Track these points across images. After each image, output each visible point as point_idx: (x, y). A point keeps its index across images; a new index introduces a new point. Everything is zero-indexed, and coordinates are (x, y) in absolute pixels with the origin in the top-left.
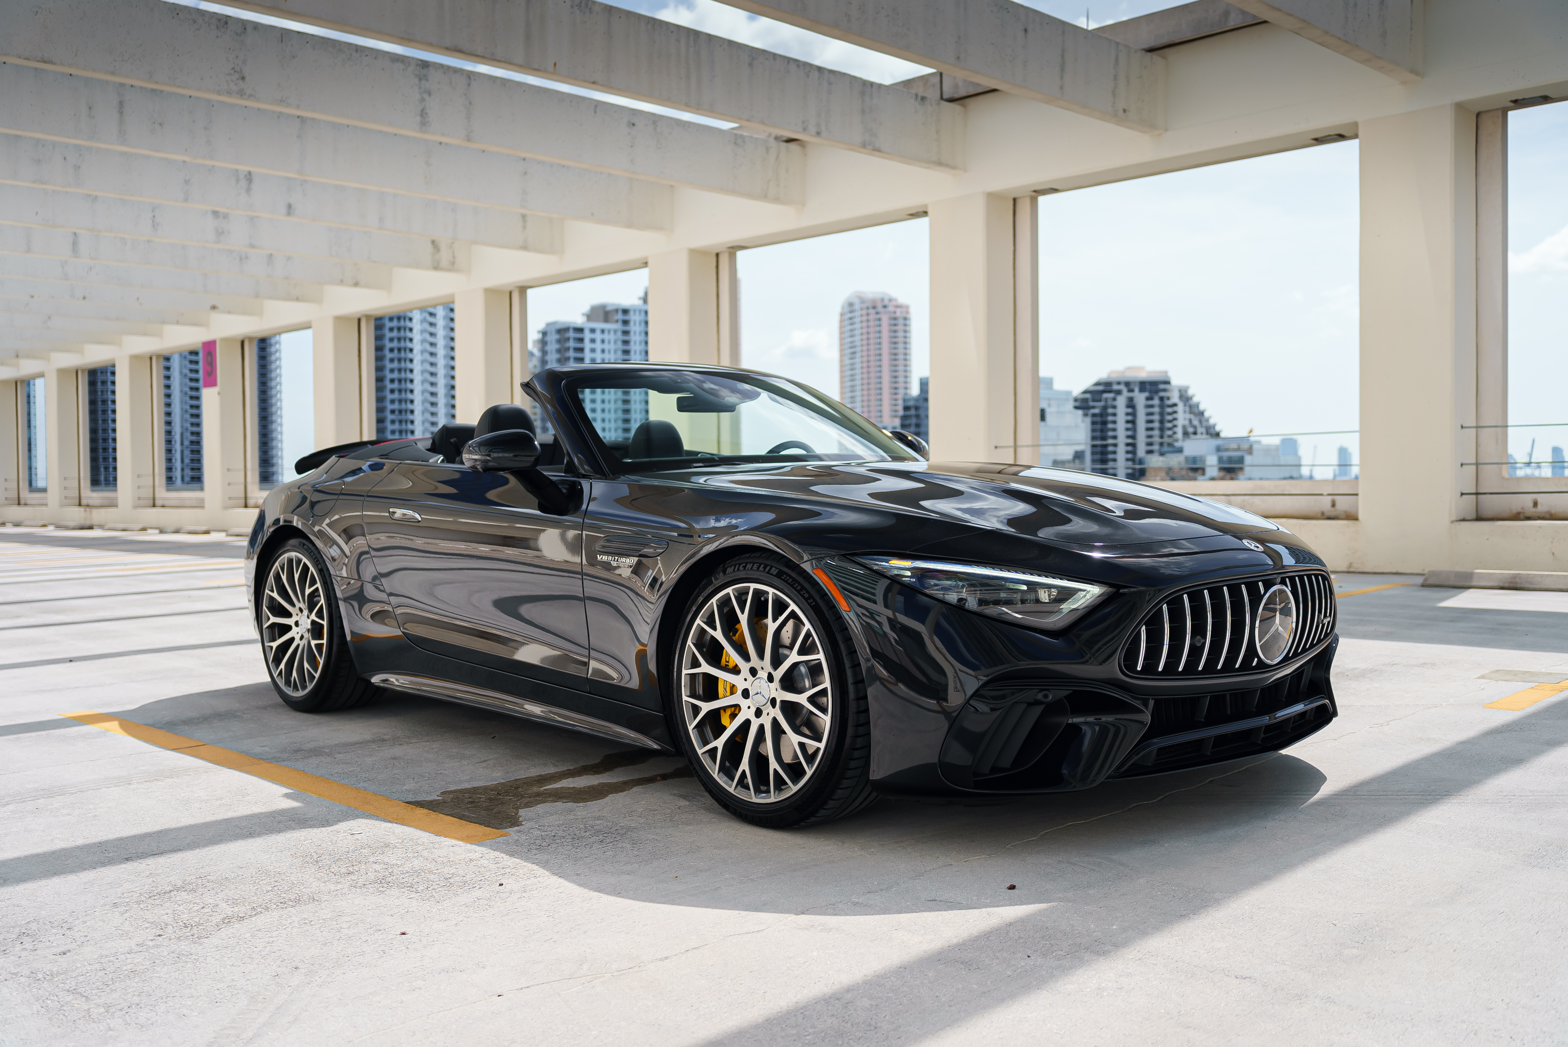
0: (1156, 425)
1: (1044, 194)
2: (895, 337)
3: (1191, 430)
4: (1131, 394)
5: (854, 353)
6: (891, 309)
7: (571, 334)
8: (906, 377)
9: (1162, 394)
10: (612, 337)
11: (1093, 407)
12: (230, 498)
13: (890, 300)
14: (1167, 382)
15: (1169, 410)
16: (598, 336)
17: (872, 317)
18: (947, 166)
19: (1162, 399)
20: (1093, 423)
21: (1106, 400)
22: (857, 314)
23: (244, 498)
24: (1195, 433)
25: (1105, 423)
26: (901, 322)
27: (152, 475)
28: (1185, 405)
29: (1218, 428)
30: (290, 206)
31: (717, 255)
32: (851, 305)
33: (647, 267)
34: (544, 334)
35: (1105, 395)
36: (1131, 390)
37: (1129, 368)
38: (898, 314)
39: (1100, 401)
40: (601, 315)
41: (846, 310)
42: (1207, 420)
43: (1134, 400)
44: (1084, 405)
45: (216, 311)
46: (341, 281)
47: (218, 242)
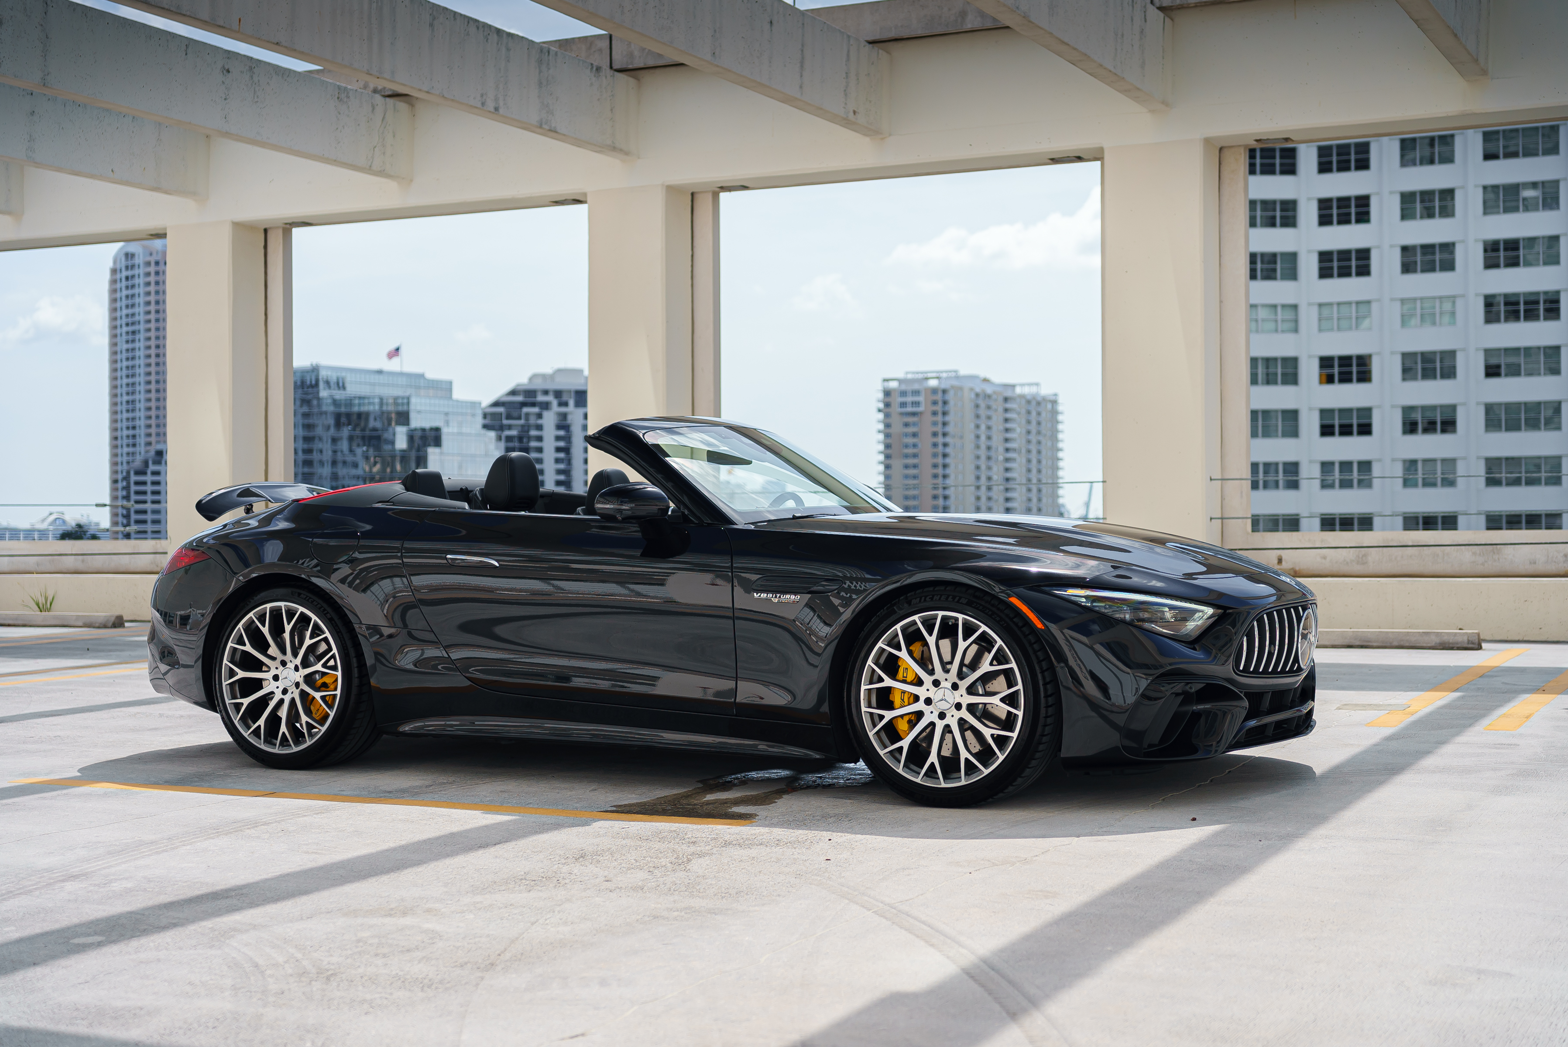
36: (563, 403)
41: (121, 266)
43: (569, 417)
44: (497, 423)
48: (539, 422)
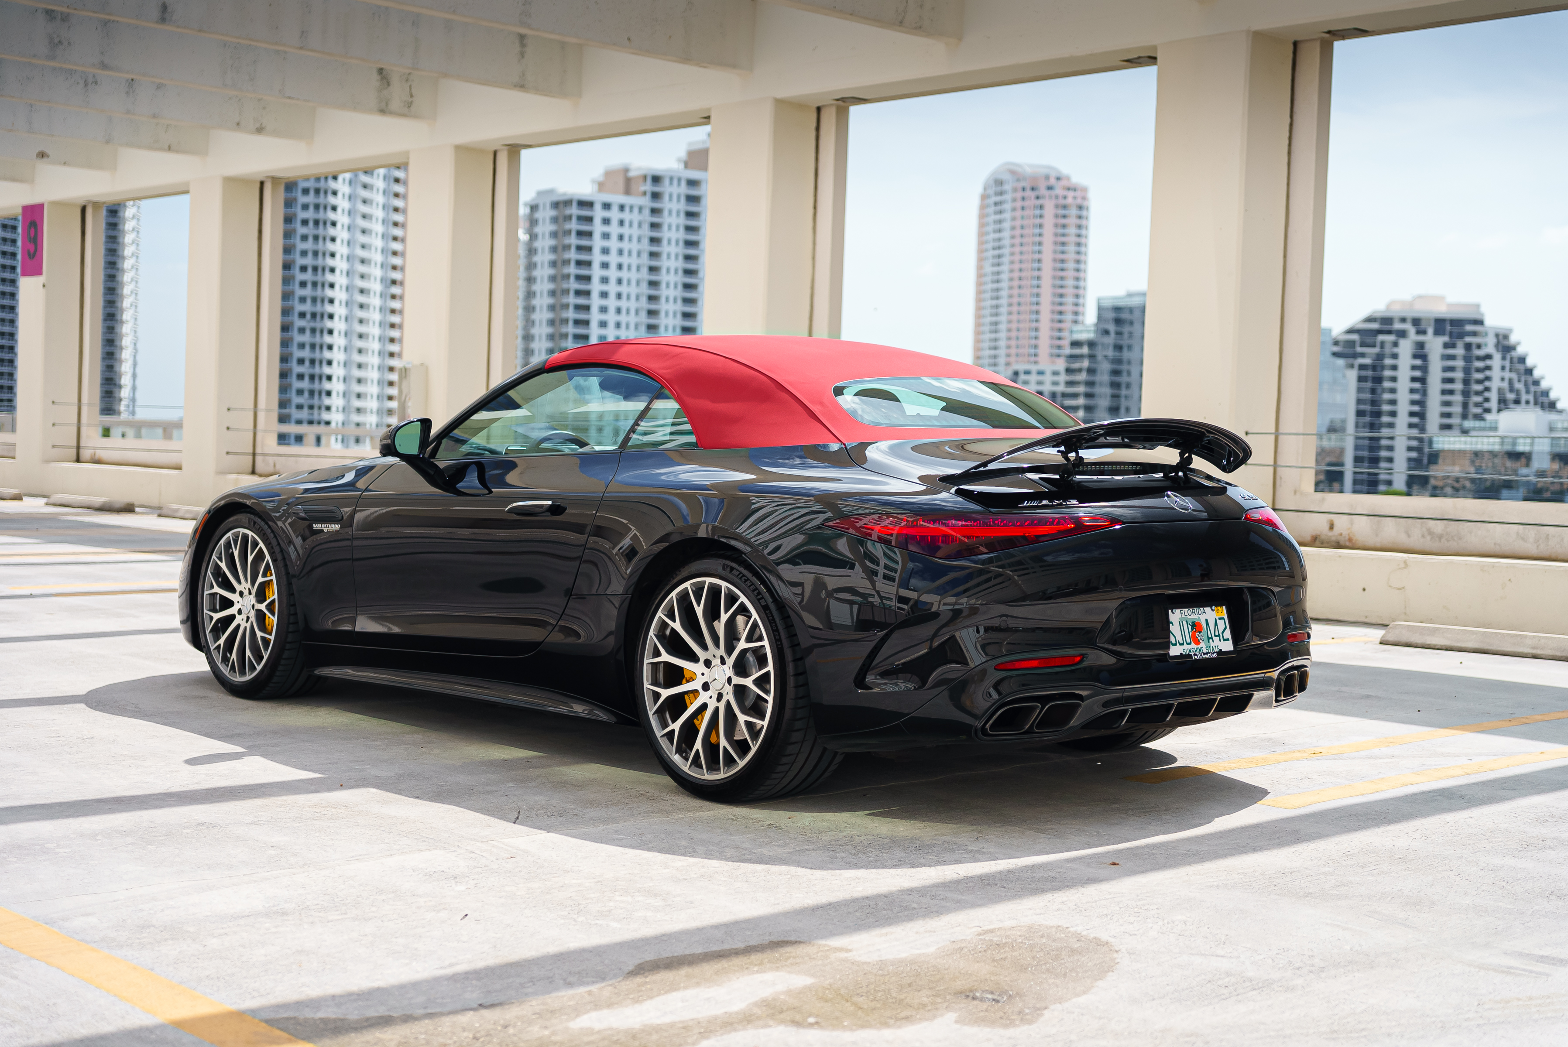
0: (1458, 386)
1: (1344, 38)
2: (1064, 235)
3: (1511, 396)
4: (1421, 338)
5: (1000, 256)
6: (1059, 191)
7: (574, 211)
9: (1468, 339)
10: (635, 217)
11: (1363, 355)
12: (55, 445)
13: (1058, 179)
14: (1479, 322)
15: (1479, 364)
16: (614, 214)
17: (1031, 202)
19: (1468, 347)
20: (1361, 379)
21: (1382, 344)
22: (1008, 197)
23: (75, 447)
24: (1517, 402)
25: (1379, 380)
26: (1074, 212)
28: (1504, 358)
29: (1553, 395)
30: (164, 8)
31: (819, 109)
32: (999, 182)
33: (708, 123)
34: (537, 208)
35: (1381, 337)
36: (1421, 332)
38: (1070, 200)
39: (1374, 346)
40: (620, 183)
41: (991, 191)
42: (1536, 383)
43: (1427, 346)
44: (1348, 351)
45: (45, 159)
46: (238, 124)
47: (52, 58)
48: (1395, 350)
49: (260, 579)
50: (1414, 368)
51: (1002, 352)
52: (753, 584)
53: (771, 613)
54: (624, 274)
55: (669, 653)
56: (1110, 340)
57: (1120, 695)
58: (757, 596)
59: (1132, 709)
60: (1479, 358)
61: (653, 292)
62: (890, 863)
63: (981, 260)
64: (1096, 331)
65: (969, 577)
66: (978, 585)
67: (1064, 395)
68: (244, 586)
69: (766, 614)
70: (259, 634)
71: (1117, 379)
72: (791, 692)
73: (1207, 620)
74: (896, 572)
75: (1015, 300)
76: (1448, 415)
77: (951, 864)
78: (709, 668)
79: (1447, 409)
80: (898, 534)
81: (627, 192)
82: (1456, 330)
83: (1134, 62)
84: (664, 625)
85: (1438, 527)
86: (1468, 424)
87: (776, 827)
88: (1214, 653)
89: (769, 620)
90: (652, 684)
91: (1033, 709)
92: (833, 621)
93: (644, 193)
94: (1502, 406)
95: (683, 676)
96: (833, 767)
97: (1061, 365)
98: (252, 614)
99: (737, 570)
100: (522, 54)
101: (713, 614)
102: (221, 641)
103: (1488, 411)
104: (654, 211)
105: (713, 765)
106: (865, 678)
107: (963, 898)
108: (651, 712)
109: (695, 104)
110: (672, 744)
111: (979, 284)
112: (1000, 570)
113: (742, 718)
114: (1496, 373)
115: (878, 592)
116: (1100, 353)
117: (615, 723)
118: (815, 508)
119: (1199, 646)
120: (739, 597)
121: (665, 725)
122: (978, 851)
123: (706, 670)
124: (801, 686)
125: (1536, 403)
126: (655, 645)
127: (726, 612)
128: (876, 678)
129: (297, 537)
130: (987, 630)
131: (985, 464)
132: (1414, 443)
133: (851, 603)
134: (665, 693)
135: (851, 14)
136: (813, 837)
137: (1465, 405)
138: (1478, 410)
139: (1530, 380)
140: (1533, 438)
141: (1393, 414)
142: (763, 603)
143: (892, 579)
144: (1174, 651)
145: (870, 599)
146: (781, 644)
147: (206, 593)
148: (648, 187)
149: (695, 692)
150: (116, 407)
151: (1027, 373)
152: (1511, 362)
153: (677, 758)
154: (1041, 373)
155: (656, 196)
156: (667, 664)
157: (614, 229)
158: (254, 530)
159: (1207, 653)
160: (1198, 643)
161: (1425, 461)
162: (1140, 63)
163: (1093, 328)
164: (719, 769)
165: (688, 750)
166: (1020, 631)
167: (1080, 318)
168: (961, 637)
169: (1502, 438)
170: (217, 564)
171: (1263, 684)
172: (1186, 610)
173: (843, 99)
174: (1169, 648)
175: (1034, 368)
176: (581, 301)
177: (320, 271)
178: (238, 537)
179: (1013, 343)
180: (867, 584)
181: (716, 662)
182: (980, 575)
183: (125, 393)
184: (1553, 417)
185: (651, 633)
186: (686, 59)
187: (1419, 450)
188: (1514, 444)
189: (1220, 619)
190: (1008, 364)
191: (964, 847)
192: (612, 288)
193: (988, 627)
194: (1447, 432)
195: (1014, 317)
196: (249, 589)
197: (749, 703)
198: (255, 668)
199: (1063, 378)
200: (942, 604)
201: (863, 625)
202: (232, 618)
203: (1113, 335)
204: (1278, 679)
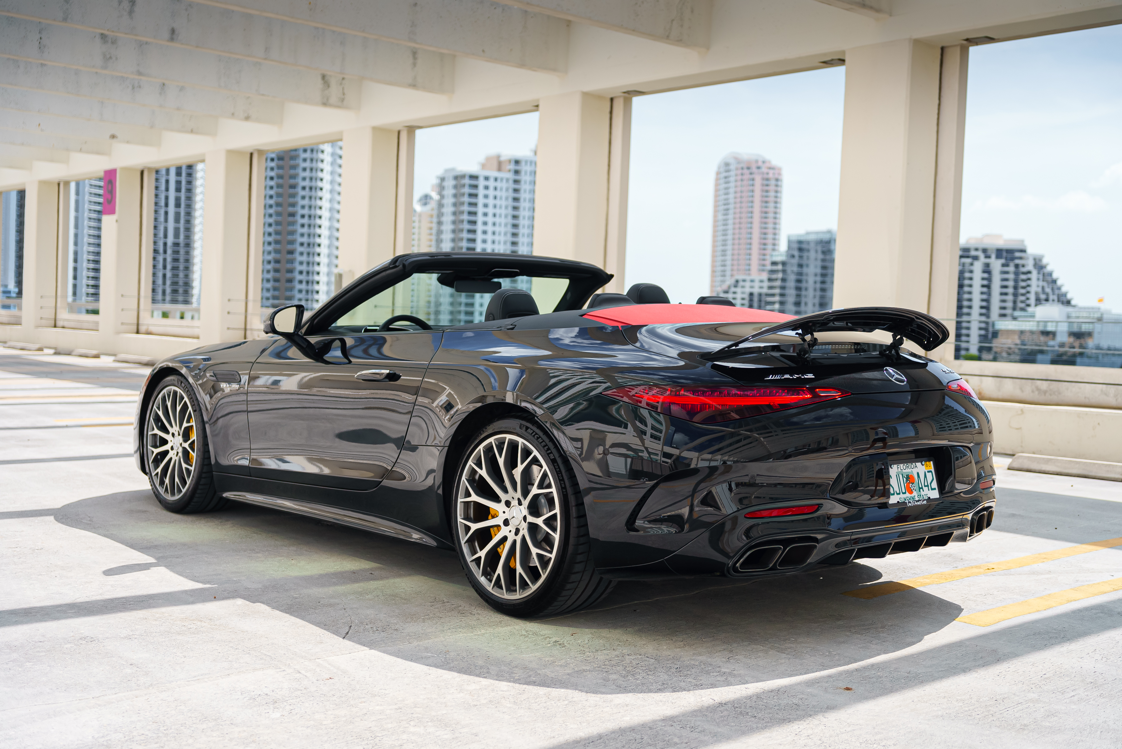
0: (1010, 290)
1: (977, 43)
2: (767, 197)
3: (1043, 297)
4: (987, 260)
5: (727, 210)
6: (764, 170)
7: (467, 181)
8: (775, 234)
9: (1017, 261)
10: (504, 185)
12: (122, 324)
13: (764, 162)
14: (1023, 251)
15: (1023, 277)
16: (491, 183)
17: (747, 176)
18: (871, 8)
19: (1017, 266)
22: (732, 173)
23: (136, 325)
24: (1047, 300)
26: (773, 182)
27: (54, 297)
28: (1039, 273)
29: (1069, 296)
30: (173, 31)
31: (612, 100)
32: (727, 164)
33: (537, 110)
34: (443, 179)
36: (988, 257)
37: (987, 236)
38: (771, 176)
40: (495, 165)
41: (722, 170)
42: (1059, 288)
45: (115, 140)
46: (233, 114)
47: (105, 68)
48: (971, 268)
49: (185, 425)
50: (983, 279)
51: (728, 268)
52: (543, 441)
53: (558, 465)
54: (497, 220)
55: (477, 494)
56: (795, 261)
57: (848, 538)
58: (547, 451)
59: (858, 549)
60: (1024, 273)
61: (515, 231)
62: (654, 687)
63: (716, 211)
64: (787, 256)
65: (721, 439)
66: (731, 445)
67: (767, 295)
68: (175, 429)
69: (554, 466)
70: (184, 465)
71: (799, 285)
72: (573, 532)
73: (918, 473)
74: (661, 433)
75: (737, 236)
76: (1004, 308)
77: (707, 688)
78: (509, 507)
79: (1003, 305)
80: (663, 403)
81: (499, 169)
82: (1009, 256)
83: (828, 63)
84: (473, 472)
85: (1044, 385)
86: (1017, 313)
87: (560, 644)
88: (924, 500)
89: (556, 471)
90: (463, 519)
91: (776, 550)
92: (611, 470)
93: (509, 171)
94: (1038, 302)
95: (489, 513)
96: (609, 590)
97: (765, 276)
98: (180, 450)
99: (531, 429)
100: (414, 65)
101: (511, 464)
102: (159, 470)
103: (1028, 305)
104: (516, 182)
105: (511, 586)
106: (635, 522)
107: (719, 730)
108: (463, 541)
109: (527, 96)
110: (479, 568)
111: (715, 226)
112: (749, 433)
113: (534, 551)
114: (1034, 283)
115: (646, 449)
116: (789, 269)
117: (437, 547)
118: (597, 379)
119: (912, 495)
120: (533, 451)
121: (474, 552)
122: (730, 674)
123: (506, 509)
124: (582, 526)
125: (1059, 301)
126: (467, 488)
127: (522, 463)
128: (644, 523)
129: (206, 395)
130: (737, 485)
131: (736, 344)
132: (983, 325)
133: (626, 456)
134: (474, 527)
135: (634, 30)
136: (591, 656)
137: (1015, 302)
138: (1022, 305)
139: (1055, 287)
140: (1057, 322)
141: (970, 307)
142: (552, 457)
143: (658, 438)
144: (893, 500)
145: (640, 454)
146: (566, 491)
147: (150, 433)
148: (512, 167)
149: (498, 526)
150: (189, 300)
151: (744, 281)
152: (1044, 275)
153: (483, 580)
154: (752, 281)
155: (517, 172)
156: (476, 503)
157: (491, 192)
158: (181, 388)
159: (919, 501)
160: (911, 492)
161: (990, 336)
162: (832, 64)
163: (785, 254)
164: (516, 591)
165: (492, 573)
166: (764, 486)
167: (776, 247)
168: (717, 493)
169: (1038, 322)
170: (157, 413)
171: (960, 525)
172: (902, 465)
173: (628, 92)
174: (889, 497)
175: (748, 278)
176: (471, 236)
177: (312, 218)
178: (171, 392)
179: (735, 262)
180: (637, 441)
181: (514, 503)
182: (732, 437)
183: (195, 292)
184: (1069, 309)
185: (464, 478)
186: (522, 65)
187: (986, 329)
188: (1045, 326)
189: (928, 472)
190: (732, 276)
191: (718, 669)
192: (490, 228)
193: (739, 483)
194: (1003, 318)
195: (736, 247)
196: (178, 432)
197: (540, 537)
198: (181, 491)
199: (766, 284)
200: (700, 459)
201: (635, 474)
202: (166, 452)
203: (797, 258)
204: (972, 518)
